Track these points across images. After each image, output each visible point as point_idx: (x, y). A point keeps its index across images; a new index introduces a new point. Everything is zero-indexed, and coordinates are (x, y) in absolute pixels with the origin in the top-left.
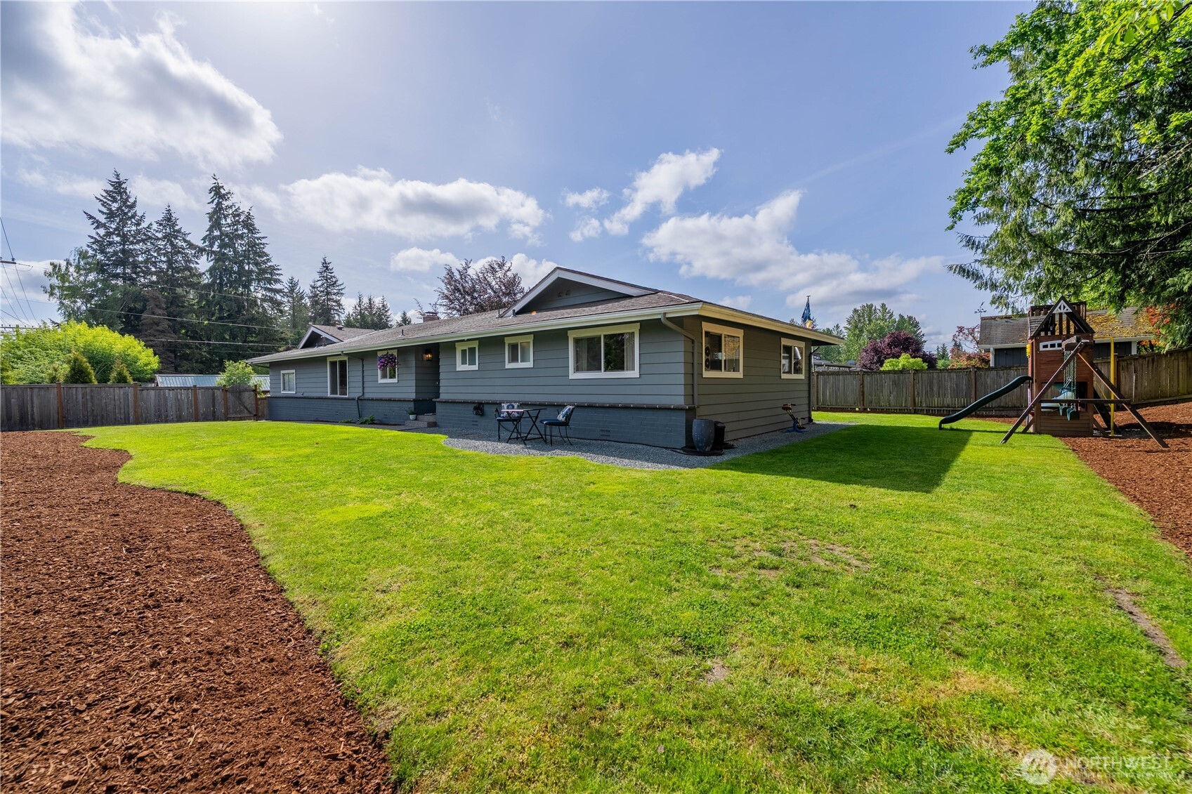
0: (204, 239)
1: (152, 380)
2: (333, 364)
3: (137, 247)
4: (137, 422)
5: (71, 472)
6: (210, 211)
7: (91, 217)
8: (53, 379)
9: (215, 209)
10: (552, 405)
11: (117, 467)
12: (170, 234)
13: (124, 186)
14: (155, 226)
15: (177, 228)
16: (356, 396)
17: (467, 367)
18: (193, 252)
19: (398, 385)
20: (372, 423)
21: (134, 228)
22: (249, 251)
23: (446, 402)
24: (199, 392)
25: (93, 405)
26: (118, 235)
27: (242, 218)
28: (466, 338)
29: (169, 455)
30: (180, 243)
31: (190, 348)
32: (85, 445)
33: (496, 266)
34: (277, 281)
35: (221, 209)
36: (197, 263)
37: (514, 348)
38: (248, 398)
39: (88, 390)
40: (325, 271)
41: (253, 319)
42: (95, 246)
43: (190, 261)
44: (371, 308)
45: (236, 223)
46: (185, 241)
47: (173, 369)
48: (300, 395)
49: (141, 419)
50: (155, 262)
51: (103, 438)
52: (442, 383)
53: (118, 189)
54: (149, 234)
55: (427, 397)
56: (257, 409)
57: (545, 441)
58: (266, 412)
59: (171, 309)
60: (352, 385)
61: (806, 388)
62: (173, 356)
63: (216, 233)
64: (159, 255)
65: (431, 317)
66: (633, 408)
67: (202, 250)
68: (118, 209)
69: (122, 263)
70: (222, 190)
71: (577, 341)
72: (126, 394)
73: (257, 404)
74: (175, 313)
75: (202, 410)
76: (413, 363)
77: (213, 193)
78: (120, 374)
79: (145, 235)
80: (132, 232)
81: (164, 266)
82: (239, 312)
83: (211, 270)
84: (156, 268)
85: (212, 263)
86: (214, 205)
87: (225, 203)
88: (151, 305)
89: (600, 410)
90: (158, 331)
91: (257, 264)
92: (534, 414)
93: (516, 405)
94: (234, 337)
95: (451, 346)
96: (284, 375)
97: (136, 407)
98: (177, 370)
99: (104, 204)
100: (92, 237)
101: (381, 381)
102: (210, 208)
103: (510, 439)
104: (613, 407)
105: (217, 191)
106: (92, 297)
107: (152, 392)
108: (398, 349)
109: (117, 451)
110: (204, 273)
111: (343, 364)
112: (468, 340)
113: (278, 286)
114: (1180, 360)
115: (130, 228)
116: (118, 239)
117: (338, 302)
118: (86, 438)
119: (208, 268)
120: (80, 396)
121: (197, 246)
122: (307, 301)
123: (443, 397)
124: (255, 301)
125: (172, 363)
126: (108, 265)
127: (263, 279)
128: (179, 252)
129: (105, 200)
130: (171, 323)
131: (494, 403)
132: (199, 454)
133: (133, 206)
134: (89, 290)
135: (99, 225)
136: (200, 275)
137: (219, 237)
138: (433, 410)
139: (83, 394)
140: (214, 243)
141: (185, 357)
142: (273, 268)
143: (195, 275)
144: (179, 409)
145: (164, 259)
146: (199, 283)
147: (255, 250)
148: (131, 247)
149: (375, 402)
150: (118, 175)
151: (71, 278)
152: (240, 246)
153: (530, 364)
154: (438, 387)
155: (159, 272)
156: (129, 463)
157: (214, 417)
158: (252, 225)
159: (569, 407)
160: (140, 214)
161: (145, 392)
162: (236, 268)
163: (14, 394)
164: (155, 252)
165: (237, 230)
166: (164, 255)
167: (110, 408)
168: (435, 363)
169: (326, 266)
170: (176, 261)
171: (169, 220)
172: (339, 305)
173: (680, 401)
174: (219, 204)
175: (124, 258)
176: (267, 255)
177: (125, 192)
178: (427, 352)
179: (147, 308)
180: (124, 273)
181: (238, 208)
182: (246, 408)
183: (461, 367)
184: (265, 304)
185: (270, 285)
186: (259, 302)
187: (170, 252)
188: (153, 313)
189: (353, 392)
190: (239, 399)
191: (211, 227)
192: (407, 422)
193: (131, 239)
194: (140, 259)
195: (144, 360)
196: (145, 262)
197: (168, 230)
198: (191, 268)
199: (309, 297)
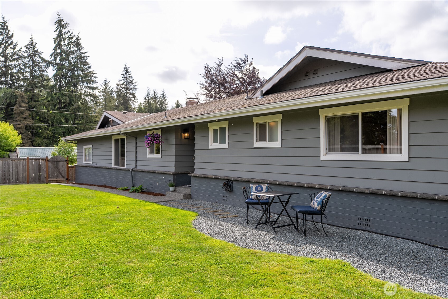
0: (51, 56)
1: (15, 151)
2: (116, 141)
3: (13, 63)
6: (55, 36)
9: (58, 35)
10: (302, 187)
12: (32, 54)
13: (7, 24)
14: (23, 49)
15: (36, 49)
16: (131, 167)
17: (218, 146)
18: (45, 64)
19: (161, 160)
20: (141, 191)
21: (12, 51)
22: (78, 62)
23: (199, 177)
24: (30, 161)
27: (74, 39)
28: (217, 119)
30: (37, 59)
31: (41, 129)
33: (241, 63)
34: (94, 82)
35: (62, 35)
36: (47, 72)
37: (262, 127)
38: (62, 166)
40: (126, 73)
41: (78, 109)
43: (43, 71)
44: (155, 98)
45: (69, 44)
46: (40, 57)
47: (30, 143)
48: (94, 165)
50: (22, 73)
52: (197, 159)
53: (3, 27)
54: (20, 54)
55: (184, 170)
56: (68, 174)
57: (297, 228)
58: (74, 177)
59: (31, 103)
60: (129, 158)
62: (30, 134)
63: (59, 51)
64: (25, 68)
65: (192, 102)
66: (401, 197)
67: (50, 63)
69: (5, 74)
70: (63, 22)
71: (330, 120)
73: (68, 171)
74: (33, 106)
76: (173, 141)
77: (57, 24)
79: (18, 55)
80: (10, 54)
81: (28, 75)
82: (70, 103)
83: (55, 76)
84: (23, 76)
85: (55, 71)
86: (57, 33)
87: (64, 31)
88: (19, 99)
89: (357, 196)
90: (23, 118)
91: (82, 70)
92: (284, 198)
94: (67, 121)
95: (204, 126)
96: (85, 149)
98: (32, 144)
101: (149, 156)
102: (55, 35)
103: (259, 224)
104: (374, 194)
105: (60, 24)
108: (162, 129)
110: (51, 78)
111: (123, 141)
112: (219, 120)
113: (94, 85)
115: (10, 51)
117: (133, 94)
119: (53, 75)
121: (47, 61)
122: (114, 95)
123: (198, 172)
124: (80, 96)
125: (30, 139)
127: (85, 81)
128: (37, 65)
130: (30, 113)
131: (242, 181)
133: (11, 36)
136: (49, 80)
137: (60, 54)
138: (188, 184)
140: (57, 58)
141: (38, 135)
142: (92, 73)
143: (45, 80)
145: (28, 70)
146: (47, 85)
147: (81, 61)
148: (10, 63)
150: (4, 18)
152: (72, 58)
153: (278, 144)
154: (193, 162)
157: (39, 180)
158: (79, 44)
160: (15, 42)
162: (69, 74)
164: (23, 66)
165: (70, 48)
166: (29, 67)
168: (191, 140)
169: (126, 70)
170: (35, 71)
171: (31, 45)
172: (134, 97)
174: (60, 31)
175: (6, 71)
176: (89, 64)
177: (7, 28)
178: (185, 131)
179: (17, 103)
180: (6, 81)
181: (72, 33)
182: (61, 174)
183: (212, 145)
184: (87, 98)
185: (90, 84)
186: (83, 96)
187: (32, 66)
188: (20, 106)
189: (129, 164)
190: (56, 167)
191: (56, 47)
192: (167, 193)
193: (10, 58)
194: (15, 70)
195: (12, 138)
196: (17, 73)
197: (31, 51)
198: (43, 75)
199: (116, 92)
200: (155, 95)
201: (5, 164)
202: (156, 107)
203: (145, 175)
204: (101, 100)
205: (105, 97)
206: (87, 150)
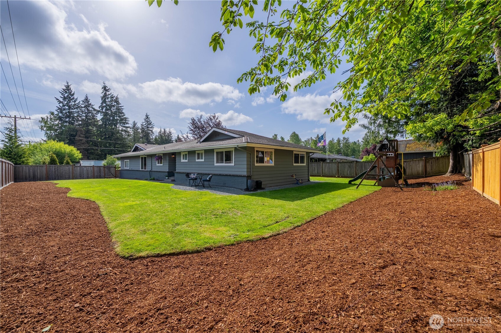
0: (99, 107)
1: (79, 162)
2: (142, 158)
3: (74, 110)
4: (73, 179)
5: (54, 194)
6: (102, 96)
7: (57, 99)
8: (44, 163)
10: (206, 174)
11: (67, 193)
12: (87, 105)
13: (70, 87)
14: (81, 102)
15: (89, 103)
16: (149, 170)
17: (184, 161)
18: (95, 112)
19: (162, 166)
20: (154, 180)
21: (73, 103)
22: (117, 112)
23: (178, 173)
24: (95, 168)
25: (58, 173)
26: (67, 106)
27: (114, 98)
29: (82, 189)
30: (90, 109)
31: (94, 150)
32: (56, 186)
33: (212, 118)
34: (127, 123)
35: (106, 95)
36: (97, 117)
37: (198, 154)
38: (112, 170)
39: (56, 167)
40: (147, 119)
41: (118, 138)
42: (58, 111)
43: (94, 116)
44: (165, 133)
45: (111, 101)
46: (92, 108)
47: (87, 158)
48: (131, 169)
49: (74, 177)
50: (81, 116)
51: (62, 184)
52: (177, 166)
53: (68, 88)
54: (79, 105)
55: (172, 170)
58: (119, 175)
59: (87, 135)
60: (148, 166)
61: (307, 168)
62: (87, 153)
63: (104, 105)
64: (83, 113)
65: (179, 141)
66: (232, 176)
67: (98, 111)
68: (67, 96)
69: (69, 117)
70: (107, 88)
71: (217, 153)
72: (69, 169)
73: (116, 173)
75: (96, 174)
76: (168, 159)
77: (103, 89)
78: (67, 161)
79: (77, 106)
80: (73, 105)
81: (84, 118)
82: (112, 135)
83: (102, 119)
84: (81, 118)
85: (102, 116)
86: (103, 94)
87: (108, 93)
88: (79, 133)
89: (223, 176)
90: (81, 143)
91: (119, 117)
92: (201, 177)
93: (196, 174)
95: (179, 153)
97: (73, 173)
98: (88, 159)
99: (62, 94)
100: (58, 107)
101: (157, 165)
102: (102, 95)
103: (192, 186)
104: (226, 175)
105: (105, 89)
106: (57, 130)
107: (78, 168)
108: (163, 154)
109: (66, 188)
111: (145, 158)
112: (185, 151)
113: (127, 125)
114: (446, 159)
116: (67, 107)
117: (151, 131)
118: (57, 184)
120: (53, 169)
122: (140, 131)
123: (177, 171)
125: (87, 155)
126: (63, 118)
127: (122, 123)
128: (90, 112)
129: (63, 93)
131: (190, 173)
132: (92, 189)
133: (74, 94)
134: (56, 128)
135: (60, 102)
136: (98, 121)
138: (173, 175)
139: (54, 168)
140: (103, 108)
141: (92, 153)
142: (126, 118)
143: (96, 121)
144: (88, 174)
145: (84, 115)
146: (97, 124)
147: (119, 111)
148: (72, 110)
149: (155, 172)
150: (68, 83)
151: (49, 123)
152: (114, 109)
153: (203, 160)
155: (83, 120)
156: (70, 192)
157: (100, 177)
158: (118, 101)
159: (211, 175)
160: (75, 98)
161: (76, 168)
162: (111, 118)
163: (31, 168)
164: (81, 112)
165: (112, 103)
166: (85, 113)
167: (64, 173)
168: (175, 159)
169: (147, 117)
170: (89, 116)
171: (87, 100)
172: (152, 132)
173: (245, 174)
174: (105, 93)
175: (69, 115)
176: (124, 113)
177: (70, 89)
178: (173, 155)
179: (78, 134)
180: (69, 121)
181: (113, 95)
182: (112, 174)
183: (182, 161)
184: (123, 133)
185: (125, 124)
186: (120, 131)
187: (87, 112)
188: (80, 136)
189: (148, 168)
190: (109, 170)
191: (102, 102)
192: (165, 180)
193: (72, 107)
194: (75, 115)
195: (76, 155)
196: (77, 116)
197: (86, 104)
198: (95, 119)
199: (141, 129)
200: (165, 131)
201: (81, 169)
202: (165, 138)
203: (155, 173)
204: (132, 133)
205: (134, 131)
206: (126, 162)
